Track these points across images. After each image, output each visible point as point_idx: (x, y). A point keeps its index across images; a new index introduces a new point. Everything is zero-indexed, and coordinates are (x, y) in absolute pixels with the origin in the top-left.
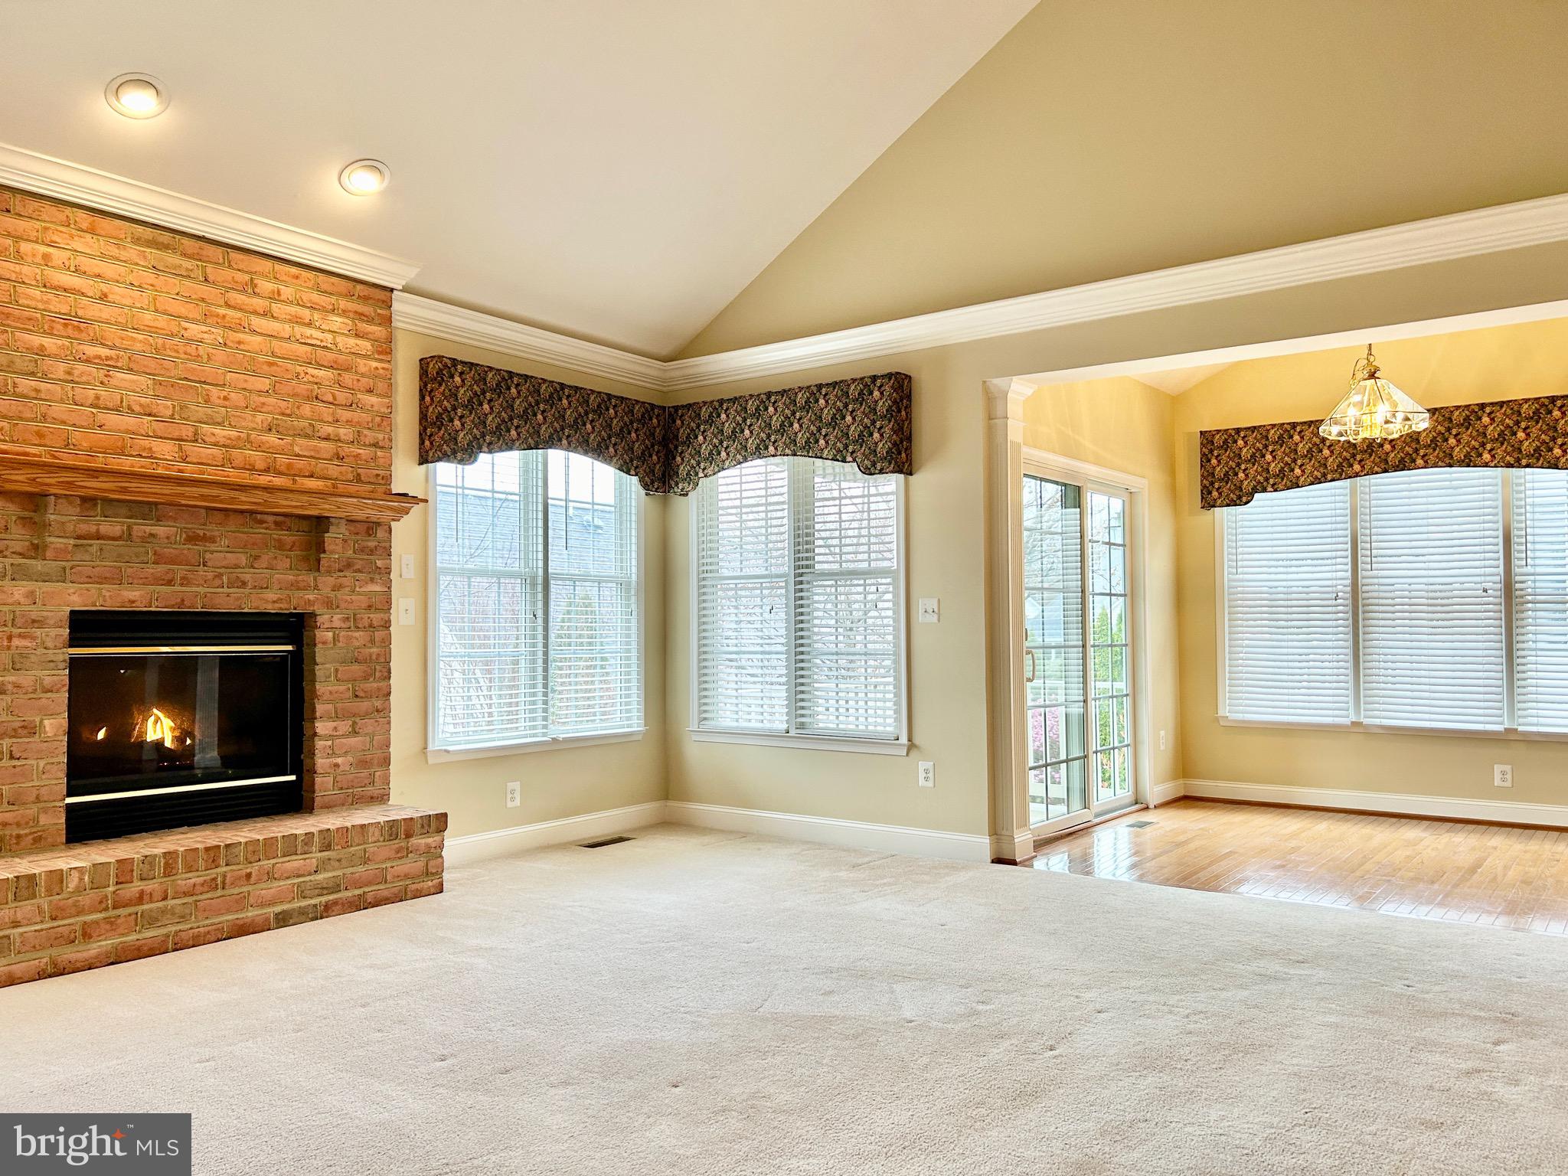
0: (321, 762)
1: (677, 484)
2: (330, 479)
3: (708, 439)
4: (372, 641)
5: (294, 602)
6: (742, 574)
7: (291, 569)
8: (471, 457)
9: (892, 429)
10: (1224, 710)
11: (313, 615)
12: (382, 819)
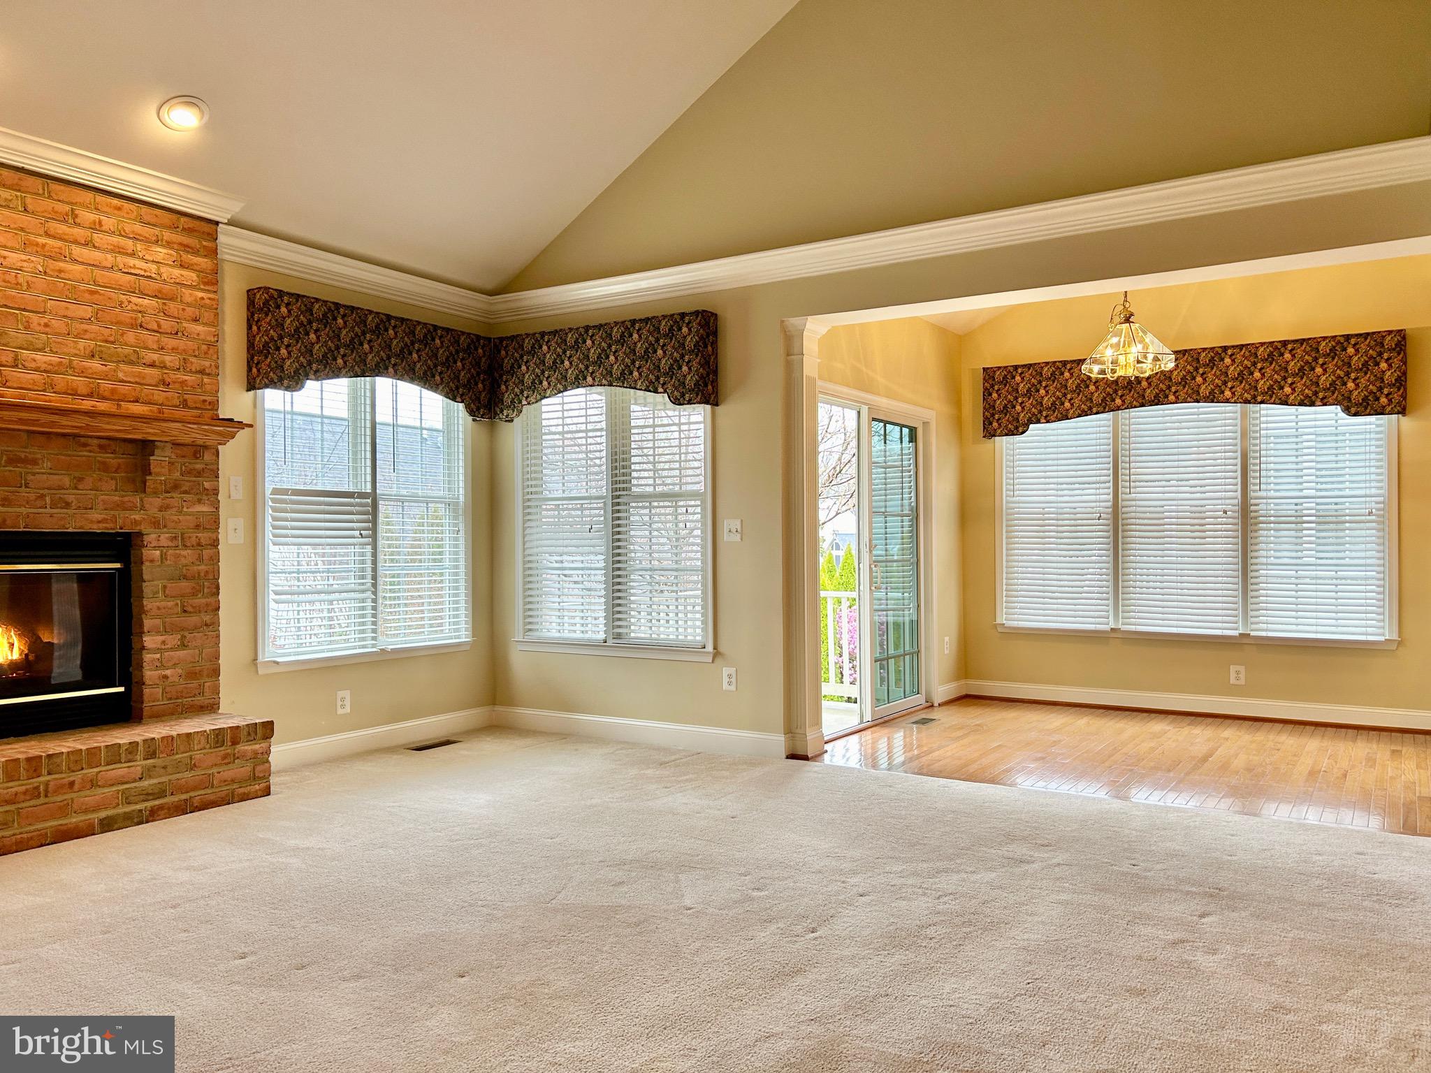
0: (150, 674)
1: (502, 411)
2: (156, 404)
3: (531, 369)
4: (200, 559)
5: (120, 522)
6: (564, 495)
7: (116, 490)
8: (297, 384)
9: (699, 363)
10: (1002, 619)
11: (140, 534)
12: (208, 728)
